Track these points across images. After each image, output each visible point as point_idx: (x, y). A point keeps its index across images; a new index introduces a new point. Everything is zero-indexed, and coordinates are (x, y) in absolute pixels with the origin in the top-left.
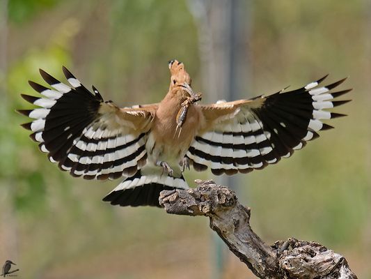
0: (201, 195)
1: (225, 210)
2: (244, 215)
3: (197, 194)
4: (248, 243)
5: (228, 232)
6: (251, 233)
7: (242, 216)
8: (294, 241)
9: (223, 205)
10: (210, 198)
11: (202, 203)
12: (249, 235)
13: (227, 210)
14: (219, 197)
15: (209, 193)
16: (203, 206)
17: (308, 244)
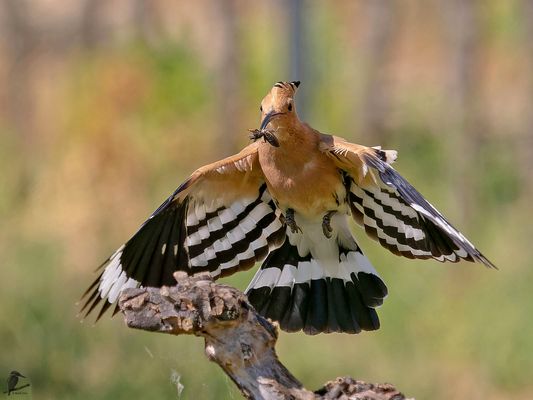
0: (182, 301)
1: (227, 327)
2: (264, 336)
3: (175, 297)
4: (271, 386)
5: (234, 365)
6: (277, 367)
7: (261, 338)
8: (348, 381)
9: (220, 318)
10: (196, 306)
11: (182, 314)
12: (274, 371)
13: (229, 326)
14: (213, 303)
15: (193, 296)
16: (183, 319)
17: (372, 387)
